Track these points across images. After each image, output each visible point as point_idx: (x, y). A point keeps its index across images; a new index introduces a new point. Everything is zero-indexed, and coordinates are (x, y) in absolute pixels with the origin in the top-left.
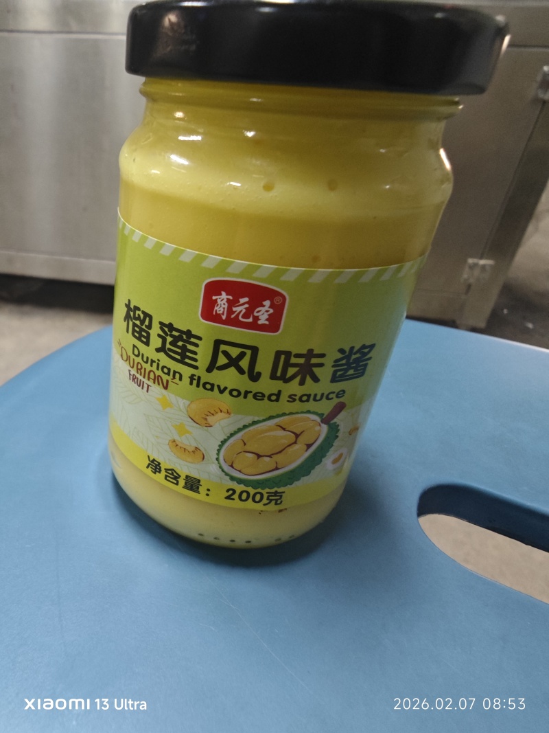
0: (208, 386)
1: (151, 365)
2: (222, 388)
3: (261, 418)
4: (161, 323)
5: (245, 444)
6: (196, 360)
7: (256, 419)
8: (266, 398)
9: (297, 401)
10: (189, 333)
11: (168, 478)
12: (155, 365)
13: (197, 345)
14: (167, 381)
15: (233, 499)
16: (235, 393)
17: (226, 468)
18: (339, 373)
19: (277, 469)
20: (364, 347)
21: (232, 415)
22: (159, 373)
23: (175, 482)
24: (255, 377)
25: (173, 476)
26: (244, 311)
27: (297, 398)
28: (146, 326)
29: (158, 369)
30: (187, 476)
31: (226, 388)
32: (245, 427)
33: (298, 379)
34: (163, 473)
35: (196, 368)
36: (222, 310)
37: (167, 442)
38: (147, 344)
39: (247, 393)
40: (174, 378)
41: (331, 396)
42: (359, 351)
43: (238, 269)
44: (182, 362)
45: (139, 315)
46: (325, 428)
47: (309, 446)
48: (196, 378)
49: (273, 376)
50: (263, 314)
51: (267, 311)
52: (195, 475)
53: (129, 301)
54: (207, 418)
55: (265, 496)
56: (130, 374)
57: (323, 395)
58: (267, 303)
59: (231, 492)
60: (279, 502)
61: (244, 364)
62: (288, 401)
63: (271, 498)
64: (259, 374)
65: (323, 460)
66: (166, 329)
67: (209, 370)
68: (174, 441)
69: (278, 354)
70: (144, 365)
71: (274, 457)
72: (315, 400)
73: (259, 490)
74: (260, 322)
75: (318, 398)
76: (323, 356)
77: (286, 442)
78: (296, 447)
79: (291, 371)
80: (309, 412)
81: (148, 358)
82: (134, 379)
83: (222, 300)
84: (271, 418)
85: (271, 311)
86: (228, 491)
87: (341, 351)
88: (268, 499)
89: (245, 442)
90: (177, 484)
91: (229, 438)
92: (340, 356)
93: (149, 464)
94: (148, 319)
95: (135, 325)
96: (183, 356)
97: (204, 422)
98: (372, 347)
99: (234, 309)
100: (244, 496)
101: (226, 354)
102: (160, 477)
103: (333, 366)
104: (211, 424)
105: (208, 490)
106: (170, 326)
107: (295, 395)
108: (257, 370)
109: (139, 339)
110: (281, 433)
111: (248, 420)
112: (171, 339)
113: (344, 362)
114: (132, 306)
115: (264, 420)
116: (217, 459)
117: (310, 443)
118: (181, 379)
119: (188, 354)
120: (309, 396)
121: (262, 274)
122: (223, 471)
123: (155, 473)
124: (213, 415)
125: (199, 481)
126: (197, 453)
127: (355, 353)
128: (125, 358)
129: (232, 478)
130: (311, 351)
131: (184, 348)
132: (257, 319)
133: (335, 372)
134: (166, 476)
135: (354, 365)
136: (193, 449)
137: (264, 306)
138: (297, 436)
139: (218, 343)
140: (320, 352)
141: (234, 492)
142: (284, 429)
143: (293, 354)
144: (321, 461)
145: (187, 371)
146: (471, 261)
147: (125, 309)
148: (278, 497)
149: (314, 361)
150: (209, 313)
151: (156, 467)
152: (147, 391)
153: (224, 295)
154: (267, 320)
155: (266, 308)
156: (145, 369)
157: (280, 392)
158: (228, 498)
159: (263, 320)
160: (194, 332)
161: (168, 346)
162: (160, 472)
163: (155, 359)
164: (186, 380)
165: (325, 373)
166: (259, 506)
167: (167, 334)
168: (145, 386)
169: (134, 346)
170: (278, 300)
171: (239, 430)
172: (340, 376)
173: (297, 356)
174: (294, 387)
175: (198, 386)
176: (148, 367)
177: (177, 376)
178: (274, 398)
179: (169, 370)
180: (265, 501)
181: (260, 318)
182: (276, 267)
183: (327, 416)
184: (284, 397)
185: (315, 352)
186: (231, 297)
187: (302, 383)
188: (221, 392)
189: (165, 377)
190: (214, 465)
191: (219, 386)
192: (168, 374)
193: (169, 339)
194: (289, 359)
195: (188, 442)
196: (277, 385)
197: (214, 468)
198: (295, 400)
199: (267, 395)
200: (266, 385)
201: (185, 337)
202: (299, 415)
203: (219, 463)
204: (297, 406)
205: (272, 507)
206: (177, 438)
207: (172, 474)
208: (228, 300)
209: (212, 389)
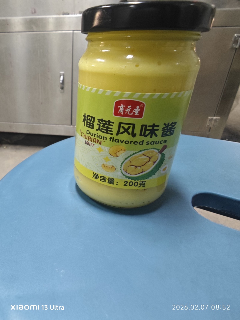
0: (117, 141)
1: (95, 136)
2: (122, 141)
3: (137, 152)
4: (98, 119)
5: (131, 162)
6: (112, 131)
7: (135, 152)
8: (138, 143)
9: (150, 144)
10: (109, 122)
11: (101, 180)
12: (96, 136)
13: (112, 126)
14: (101, 141)
15: (127, 185)
16: (127, 142)
17: (124, 173)
18: (164, 133)
19: (143, 172)
20: (173, 123)
21: (126, 151)
22: (98, 138)
23: (104, 181)
24: (134, 135)
25: (103, 179)
26: (130, 111)
27: (150, 143)
28: (92, 122)
29: (97, 137)
30: (109, 178)
31: (123, 141)
32: (131, 155)
33: (150, 136)
34: (100, 178)
35: (112, 134)
36: (122, 111)
37: (101, 165)
38: (93, 128)
39: (131, 142)
40: (104, 139)
41: (162, 142)
42: (171, 125)
43: (126, 96)
44: (107, 133)
45: (89, 118)
46: (160, 155)
47: (154, 162)
48: (112, 138)
49: (141, 135)
50: (137, 111)
51: (138, 110)
52: (112, 177)
53: (85, 114)
54: (117, 153)
55: (139, 183)
56: (85, 142)
57: (159, 141)
58: (138, 107)
59: (126, 182)
60: (144, 186)
61: (130, 131)
62: (146, 144)
63: (141, 184)
64: (136, 134)
65: (160, 168)
66: (100, 121)
67: (117, 134)
68: (104, 164)
69: (142, 126)
70: (91, 137)
71: (142, 167)
72: (156, 144)
73: (137, 181)
74: (135, 114)
75: (157, 143)
76: (158, 126)
77: (146, 160)
78: (150, 163)
79: (147, 132)
80: (154, 148)
81: (93, 134)
82: (87, 143)
83: (121, 108)
84: (140, 151)
85: (139, 110)
86: (125, 182)
87: (165, 124)
88: (140, 184)
89: (131, 161)
90: (105, 182)
91: (125, 160)
92: (164, 126)
93: (94, 176)
94: (93, 119)
95: (87, 122)
96: (107, 130)
97: (115, 155)
98: (176, 123)
99: (126, 110)
100: (131, 184)
101: (123, 127)
102: (98, 180)
103: (162, 130)
104: (118, 155)
105: (117, 183)
106: (102, 120)
107: (149, 142)
108: (135, 133)
109: (89, 127)
110: (144, 157)
111: (132, 152)
112: (103, 125)
113: (166, 129)
114: (86, 116)
115: (138, 152)
116: (121, 169)
117: (155, 161)
118: (106, 139)
119: (109, 129)
120: (154, 142)
121: (136, 97)
122: (123, 174)
123: (96, 179)
124: (119, 152)
125: (114, 179)
126: (113, 168)
127: (170, 125)
128: (83, 136)
129: (126, 177)
130: (154, 124)
131: (108, 128)
132: (134, 113)
133: (163, 133)
134: (101, 179)
135: (169, 130)
136: (111, 166)
137: (137, 108)
138: (150, 158)
139: (120, 124)
140: (157, 125)
141: (127, 182)
142: (145, 156)
143: (148, 126)
144: (159, 169)
145: (108, 136)
146: (209, 117)
147: (83, 117)
148: (144, 184)
149: (155, 128)
150: (116, 113)
151: (96, 177)
152: (93, 147)
153: (122, 106)
154: (138, 113)
155: (138, 109)
156: (92, 138)
157: (143, 141)
158: (125, 185)
159: (137, 113)
160: (111, 121)
161: (101, 127)
162: (98, 178)
163: (96, 134)
164: (108, 139)
165: (159, 133)
166: (137, 188)
167: (100, 123)
168: (92, 145)
169: (87, 130)
170: (142, 106)
171: (129, 157)
172: (165, 134)
173: (149, 126)
174: (148, 139)
175: (113, 141)
176: (93, 137)
177: (105, 138)
178: (141, 143)
179: (102, 137)
180: (139, 185)
181: (135, 113)
182: (141, 93)
183: (161, 150)
184: (145, 143)
185: (156, 125)
186: (125, 106)
187: (151, 137)
188: (122, 142)
189: (100, 140)
190: (119, 172)
191: (121, 140)
192: (101, 138)
193: (102, 125)
194: (146, 128)
195: (109, 164)
196: (143, 138)
197: (119, 173)
198: (149, 144)
199: (138, 142)
200: (138, 138)
201: (108, 123)
202: (151, 150)
203: (121, 171)
204: (150, 146)
205: (142, 188)
206: (105, 163)
207: (103, 178)
208: (124, 107)
209: (118, 142)
